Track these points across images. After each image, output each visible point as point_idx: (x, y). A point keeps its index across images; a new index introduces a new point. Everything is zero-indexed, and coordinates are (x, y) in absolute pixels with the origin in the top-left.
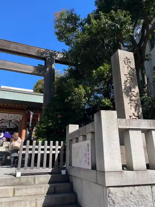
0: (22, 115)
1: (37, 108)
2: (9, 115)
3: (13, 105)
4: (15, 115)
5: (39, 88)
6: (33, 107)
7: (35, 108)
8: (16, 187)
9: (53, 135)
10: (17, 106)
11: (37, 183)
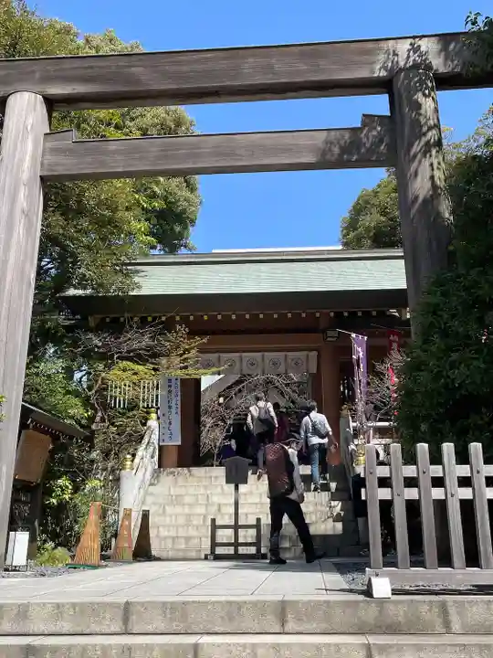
0: (314, 353)
1: (374, 313)
2: (263, 356)
3: (276, 316)
4: (289, 354)
5: (368, 229)
6: (355, 313)
7: (367, 314)
8: (372, 640)
9: (480, 422)
10: (304, 315)
11: (456, 626)
